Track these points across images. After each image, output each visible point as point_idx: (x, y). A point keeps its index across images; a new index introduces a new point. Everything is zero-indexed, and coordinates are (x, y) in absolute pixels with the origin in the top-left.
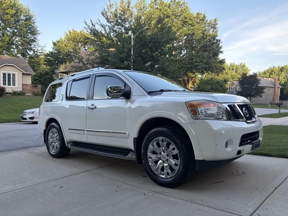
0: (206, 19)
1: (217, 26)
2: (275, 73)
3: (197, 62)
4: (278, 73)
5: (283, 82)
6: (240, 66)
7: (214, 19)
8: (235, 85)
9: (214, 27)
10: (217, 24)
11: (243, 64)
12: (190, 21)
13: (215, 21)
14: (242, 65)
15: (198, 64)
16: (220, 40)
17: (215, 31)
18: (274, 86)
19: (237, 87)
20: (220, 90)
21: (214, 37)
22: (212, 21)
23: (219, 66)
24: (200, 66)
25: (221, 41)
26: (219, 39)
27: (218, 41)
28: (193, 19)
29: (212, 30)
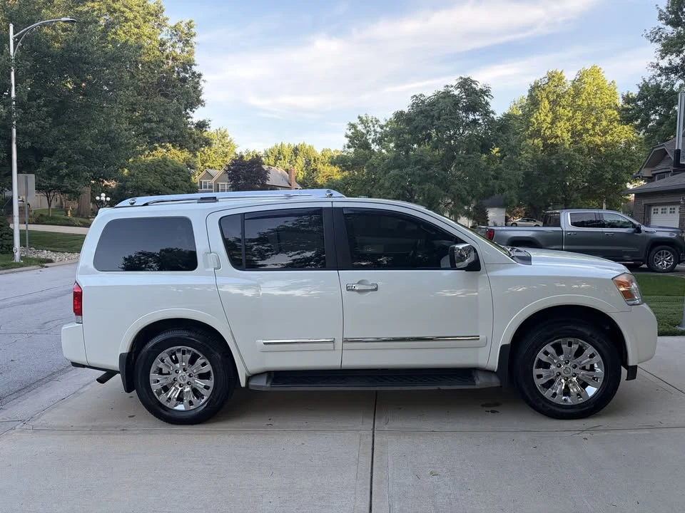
0: (165, 15)
1: (193, 40)
2: (284, 157)
3: (150, 121)
4: (290, 158)
5: (301, 177)
6: (217, 134)
7: (188, 21)
8: (214, 179)
9: (187, 41)
10: (195, 35)
11: (223, 130)
12: (128, 11)
13: (190, 25)
14: (220, 133)
15: (154, 125)
16: (200, 75)
17: (186, 49)
18: (289, 186)
19: (220, 183)
20: (184, 188)
21: (187, 65)
22: (183, 25)
23: (197, 135)
24: (160, 132)
25: (203, 78)
26: (197, 73)
27: (196, 77)
28: (136, 8)
29: (181, 45)
